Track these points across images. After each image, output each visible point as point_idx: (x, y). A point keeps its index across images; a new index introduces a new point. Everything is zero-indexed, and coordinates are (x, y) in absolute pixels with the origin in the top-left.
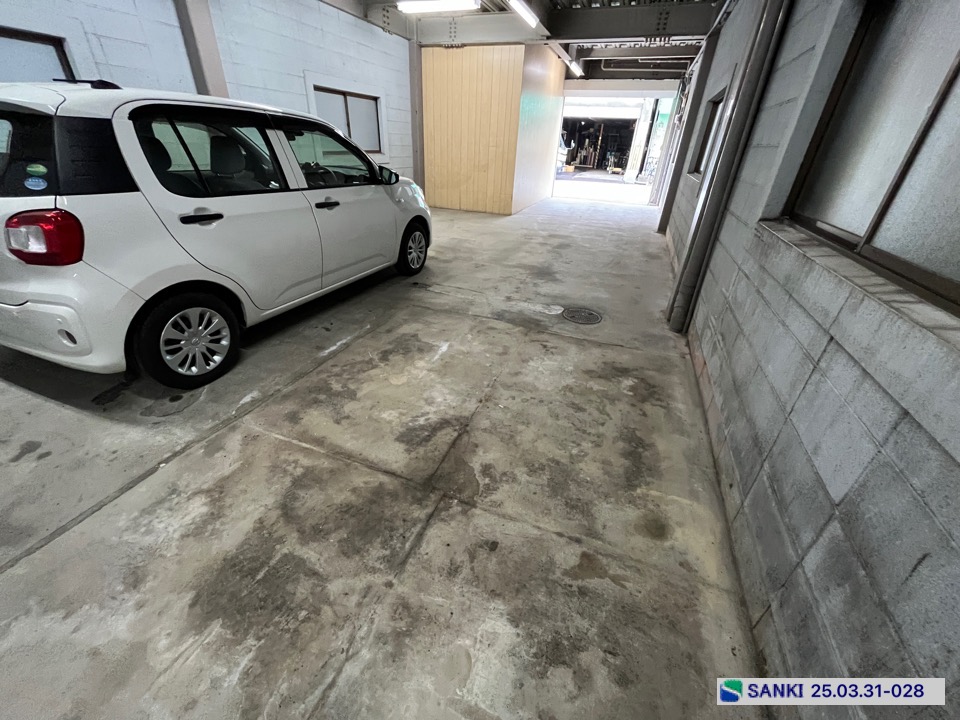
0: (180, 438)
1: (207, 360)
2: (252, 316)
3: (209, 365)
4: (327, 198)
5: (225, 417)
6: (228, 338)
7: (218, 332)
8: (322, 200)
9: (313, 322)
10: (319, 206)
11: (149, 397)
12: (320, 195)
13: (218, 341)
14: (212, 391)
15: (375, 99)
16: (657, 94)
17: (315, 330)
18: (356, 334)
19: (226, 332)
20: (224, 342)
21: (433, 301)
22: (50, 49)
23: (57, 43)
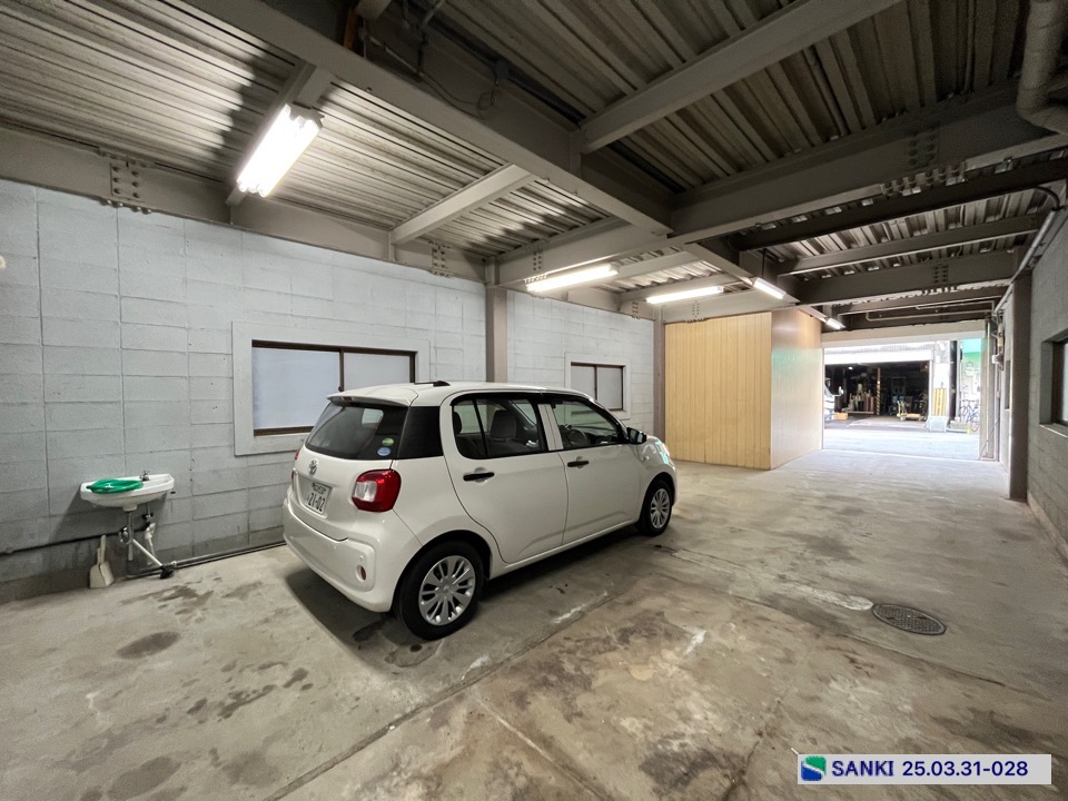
0: (412, 697)
1: (451, 610)
2: (498, 568)
3: (450, 615)
4: (579, 458)
5: (454, 681)
6: (472, 590)
7: (465, 583)
8: (574, 459)
9: (548, 580)
10: (571, 465)
11: (395, 642)
12: (572, 455)
13: (462, 591)
14: (447, 645)
15: (622, 367)
16: (954, 337)
17: (550, 590)
18: (592, 602)
19: (472, 583)
20: (468, 593)
21: (681, 570)
22: (407, 358)
23: (412, 355)
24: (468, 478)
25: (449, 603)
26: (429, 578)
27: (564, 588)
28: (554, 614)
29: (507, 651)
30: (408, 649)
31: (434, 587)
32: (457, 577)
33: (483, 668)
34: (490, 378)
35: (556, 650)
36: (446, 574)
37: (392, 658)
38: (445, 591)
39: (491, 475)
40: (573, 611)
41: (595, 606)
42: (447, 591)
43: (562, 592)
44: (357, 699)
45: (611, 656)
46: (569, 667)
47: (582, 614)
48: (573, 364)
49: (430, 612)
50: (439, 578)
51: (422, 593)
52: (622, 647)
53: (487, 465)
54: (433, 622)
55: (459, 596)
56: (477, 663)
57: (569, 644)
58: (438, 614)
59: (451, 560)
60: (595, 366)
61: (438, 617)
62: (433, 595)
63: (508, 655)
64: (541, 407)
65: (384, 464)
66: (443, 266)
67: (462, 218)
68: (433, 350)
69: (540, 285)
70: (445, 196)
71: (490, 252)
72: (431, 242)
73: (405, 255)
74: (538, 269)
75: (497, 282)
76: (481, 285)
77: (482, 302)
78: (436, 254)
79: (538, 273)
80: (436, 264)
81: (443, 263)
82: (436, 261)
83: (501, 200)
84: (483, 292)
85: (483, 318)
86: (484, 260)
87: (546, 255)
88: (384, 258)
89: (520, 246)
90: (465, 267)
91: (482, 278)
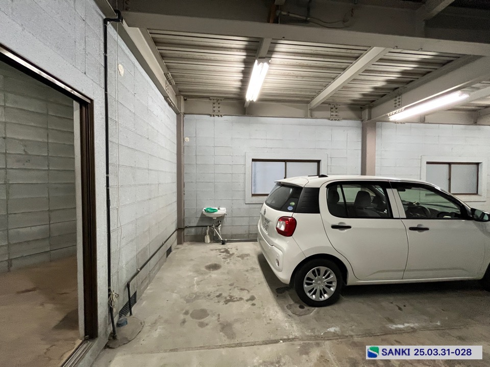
0: (294, 331)
1: (321, 295)
2: (351, 280)
3: (321, 297)
4: (419, 225)
5: (317, 333)
6: (335, 288)
7: (331, 283)
8: (415, 226)
9: (391, 298)
10: (411, 229)
11: (293, 300)
12: (415, 223)
13: (329, 287)
14: (318, 312)
15: (478, 164)
17: (391, 305)
18: (424, 324)
19: (335, 284)
20: (332, 289)
22: (316, 164)
23: (318, 162)
24: (334, 227)
25: (320, 291)
26: (309, 274)
27: (402, 307)
28: (391, 321)
29: (352, 330)
30: (298, 305)
31: (312, 280)
32: (326, 278)
33: (335, 334)
34: (363, 172)
36: (319, 275)
37: (290, 307)
38: (319, 283)
39: (349, 227)
40: (406, 325)
41: (425, 328)
42: (319, 284)
43: (400, 309)
44: (271, 320)
47: (414, 330)
48: (428, 163)
49: (310, 292)
50: (315, 276)
51: (305, 281)
53: (347, 221)
54: (311, 297)
55: (326, 289)
56: (332, 330)
58: (314, 293)
59: (323, 269)
60: (450, 164)
61: (314, 296)
62: (312, 284)
63: (352, 333)
64: (388, 191)
65: (289, 214)
66: (336, 115)
67: (344, 87)
68: (329, 159)
69: (399, 115)
70: (334, 79)
71: (366, 103)
72: (330, 104)
73: (316, 113)
74: (397, 106)
75: (370, 118)
76: (359, 122)
77: (360, 131)
78: (332, 110)
79: (398, 108)
80: (332, 115)
81: (337, 114)
82: (332, 114)
83: (367, 71)
84: (361, 126)
85: (360, 140)
86: (361, 108)
87: (405, 97)
88: (306, 117)
89: (385, 95)
90: (350, 114)
91: (360, 118)
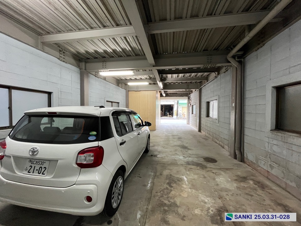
6: (123, 187)
15: (118, 103)
18: (151, 178)
22: (46, 96)
23: (49, 94)
24: (121, 144)
25: (118, 196)
27: (140, 176)
31: (114, 193)
32: (119, 184)
33: (143, 216)
35: (157, 198)
36: (117, 185)
39: (125, 142)
40: (149, 182)
41: (154, 179)
42: (117, 192)
45: (173, 192)
46: (166, 202)
47: (153, 183)
48: (107, 101)
50: (116, 187)
51: (112, 196)
52: (172, 189)
53: (124, 138)
55: (120, 192)
56: (139, 216)
57: (159, 194)
59: (118, 179)
60: (112, 102)
62: (114, 196)
63: (146, 207)
64: (130, 116)
65: (95, 144)
66: (64, 58)
68: (60, 92)
69: (104, 73)
71: (82, 57)
72: (59, 47)
74: (104, 67)
75: (85, 69)
76: (79, 69)
77: (79, 76)
78: (61, 52)
79: (104, 69)
80: (61, 57)
81: (64, 57)
82: (61, 55)
84: (79, 72)
85: (79, 82)
86: (79, 60)
87: (108, 64)
88: (36, 47)
89: (97, 58)
90: (72, 61)
91: (78, 66)
